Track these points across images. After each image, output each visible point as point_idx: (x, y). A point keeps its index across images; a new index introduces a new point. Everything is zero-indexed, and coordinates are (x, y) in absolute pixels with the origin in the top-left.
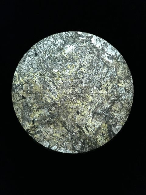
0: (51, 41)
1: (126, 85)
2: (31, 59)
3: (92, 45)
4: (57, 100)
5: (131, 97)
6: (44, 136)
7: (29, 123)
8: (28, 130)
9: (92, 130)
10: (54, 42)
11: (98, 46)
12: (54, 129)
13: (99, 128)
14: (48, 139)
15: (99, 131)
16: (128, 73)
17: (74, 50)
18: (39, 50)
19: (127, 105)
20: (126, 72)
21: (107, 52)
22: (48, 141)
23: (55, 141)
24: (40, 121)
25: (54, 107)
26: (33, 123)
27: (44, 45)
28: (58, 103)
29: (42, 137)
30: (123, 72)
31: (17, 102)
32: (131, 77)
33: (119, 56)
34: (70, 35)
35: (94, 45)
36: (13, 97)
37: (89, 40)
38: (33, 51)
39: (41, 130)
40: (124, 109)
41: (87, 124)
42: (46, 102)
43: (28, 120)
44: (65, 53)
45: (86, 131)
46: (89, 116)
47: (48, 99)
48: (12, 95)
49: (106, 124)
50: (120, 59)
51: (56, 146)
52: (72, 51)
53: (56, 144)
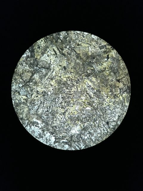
0: (94, 137)
1: (19, 97)
2: (113, 118)
3: (54, 135)
4: (86, 80)
5: (13, 86)
6: (97, 43)
7: (112, 56)
8: (113, 49)
9: (50, 52)
10: (91, 136)
11: (49, 134)
12: (88, 51)
13: (43, 54)
14: (93, 41)
15: (43, 51)
16: (17, 110)
17: (71, 129)
18: (106, 128)
19: (17, 78)
20: (19, 110)
21: (39, 128)
22: (93, 39)
23: (86, 39)
24: (101, 58)
25: (89, 72)
26: (108, 56)
27: (101, 133)
28: (84, 77)
29: (99, 43)
30: (22, 110)
31: (124, 76)
32: (15, 105)
33: (27, 126)
34: (76, 143)
35: (53, 135)
36: (129, 81)
37: (57, 139)
38: (111, 126)
39: (101, 49)
40: (20, 74)
41: (55, 57)
42: (96, 78)
43: (113, 59)
44: (80, 126)
45: (56, 50)
46: (54, 66)
47: (95, 80)
48: (130, 83)
49: (37, 58)
50: (26, 122)
51: (85, 34)
52: (74, 128)
53: (85, 36)
